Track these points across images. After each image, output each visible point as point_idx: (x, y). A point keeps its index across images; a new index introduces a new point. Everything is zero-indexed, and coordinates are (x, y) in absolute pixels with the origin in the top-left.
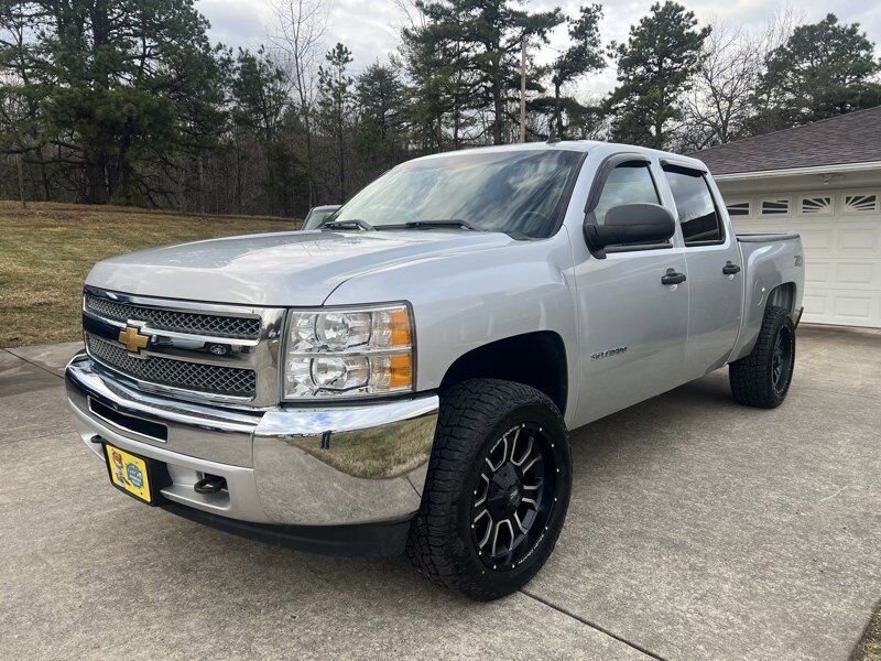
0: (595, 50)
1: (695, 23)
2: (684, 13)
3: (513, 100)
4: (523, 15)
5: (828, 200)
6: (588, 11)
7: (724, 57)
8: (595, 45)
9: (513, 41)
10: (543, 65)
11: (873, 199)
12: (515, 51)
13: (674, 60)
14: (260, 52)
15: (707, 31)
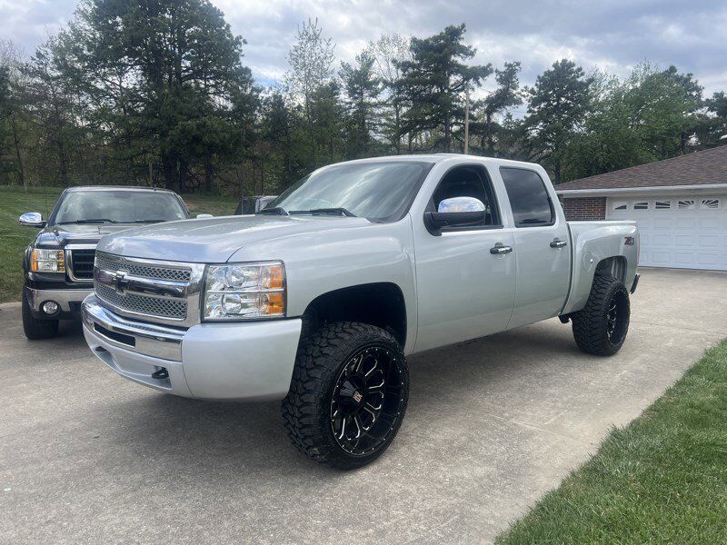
0: (514, 92)
1: (582, 74)
2: (575, 68)
3: (456, 124)
4: (465, 67)
5: (693, 202)
6: (510, 66)
8: (514, 89)
9: (457, 84)
10: (477, 100)
11: (717, 202)
12: (459, 91)
13: (567, 98)
15: (591, 81)
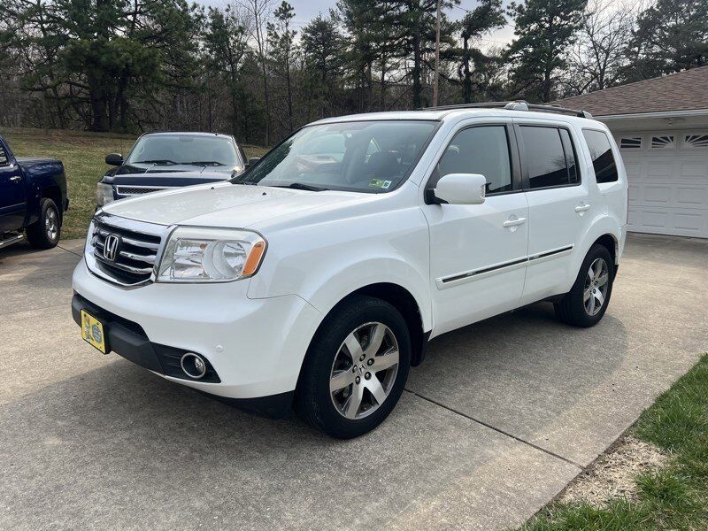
0: (498, 10)
3: (429, 50)
5: (672, 138)
7: (603, 17)
8: (497, 5)
10: (454, 21)
12: (432, 10)
13: (562, 18)
14: (227, 10)
